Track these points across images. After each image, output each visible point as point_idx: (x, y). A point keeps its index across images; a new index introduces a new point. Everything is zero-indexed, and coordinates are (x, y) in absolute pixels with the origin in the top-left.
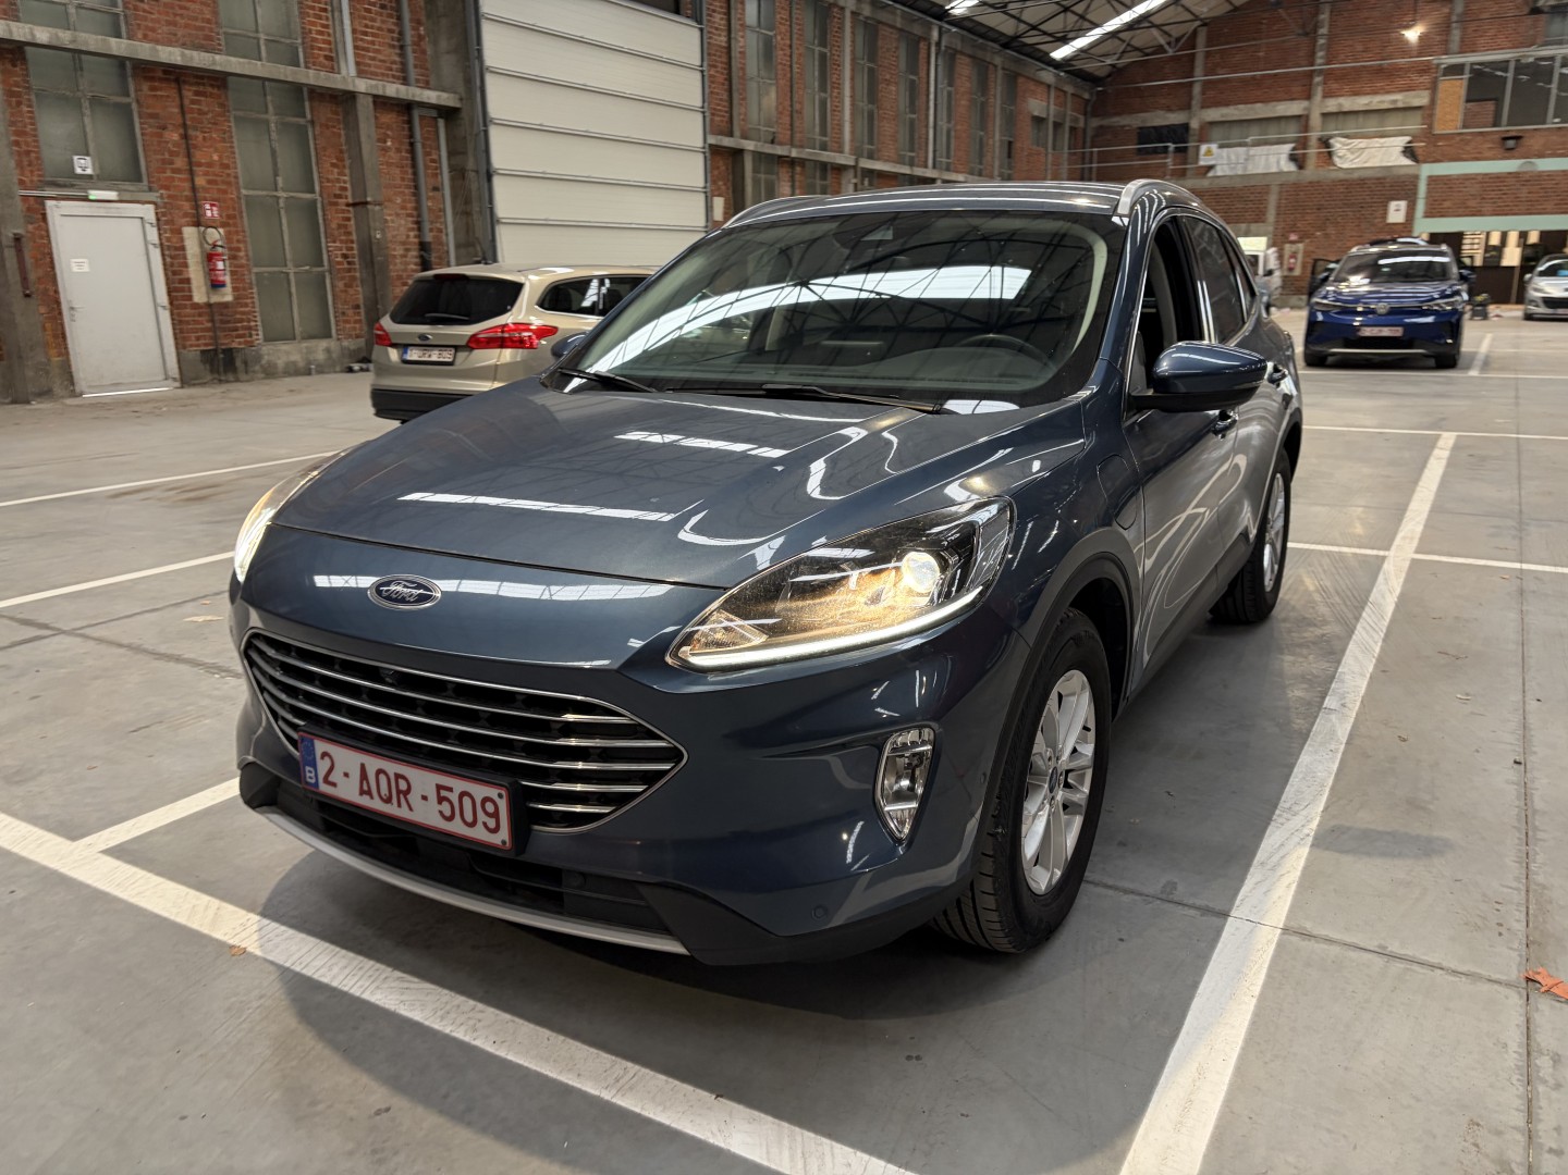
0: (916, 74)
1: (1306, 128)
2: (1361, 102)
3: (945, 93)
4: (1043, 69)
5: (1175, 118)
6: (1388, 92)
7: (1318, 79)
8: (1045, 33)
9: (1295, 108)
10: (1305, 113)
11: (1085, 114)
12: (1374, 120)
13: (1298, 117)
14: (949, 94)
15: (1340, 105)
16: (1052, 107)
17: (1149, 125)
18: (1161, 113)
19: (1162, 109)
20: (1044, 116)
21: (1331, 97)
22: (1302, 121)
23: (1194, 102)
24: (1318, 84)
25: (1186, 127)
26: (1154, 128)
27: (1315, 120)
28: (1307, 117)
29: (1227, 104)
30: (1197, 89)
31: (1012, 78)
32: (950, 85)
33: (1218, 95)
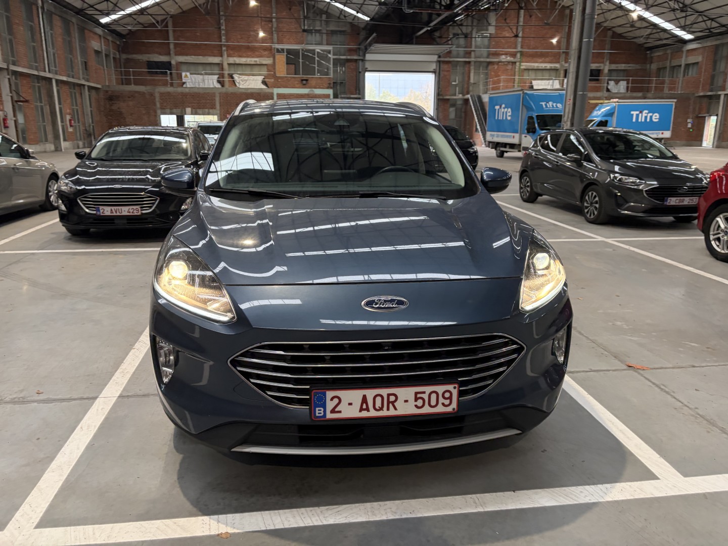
0: (32, 21)
1: (222, 69)
2: (243, 60)
3: (49, 34)
4: (97, 27)
5: (164, 59)
6: (253, 57)
7: (224, 48)
8: (97, 10)
9: (216, 60)
10: (221, 62)
11: (119, 52)
12: (249, 68)
13: (218, 64)
14: (52, 34)
15: (235, 61)
16: (103, 47)
17: (152, 60)
18: (156, 55)
19: (157, 53)
20: (100, 50)
21: (231, 57)
22: (221, 66)
23: (171, 52)
24: (224, 50)
25: (169, 63)
26: (155, 62)
27: (226, 66)
28: (222, 64)
29: (187, 55)
30: (172, 46)
31: (82, 30)
32: (51, 30)
33: (182, 50)
